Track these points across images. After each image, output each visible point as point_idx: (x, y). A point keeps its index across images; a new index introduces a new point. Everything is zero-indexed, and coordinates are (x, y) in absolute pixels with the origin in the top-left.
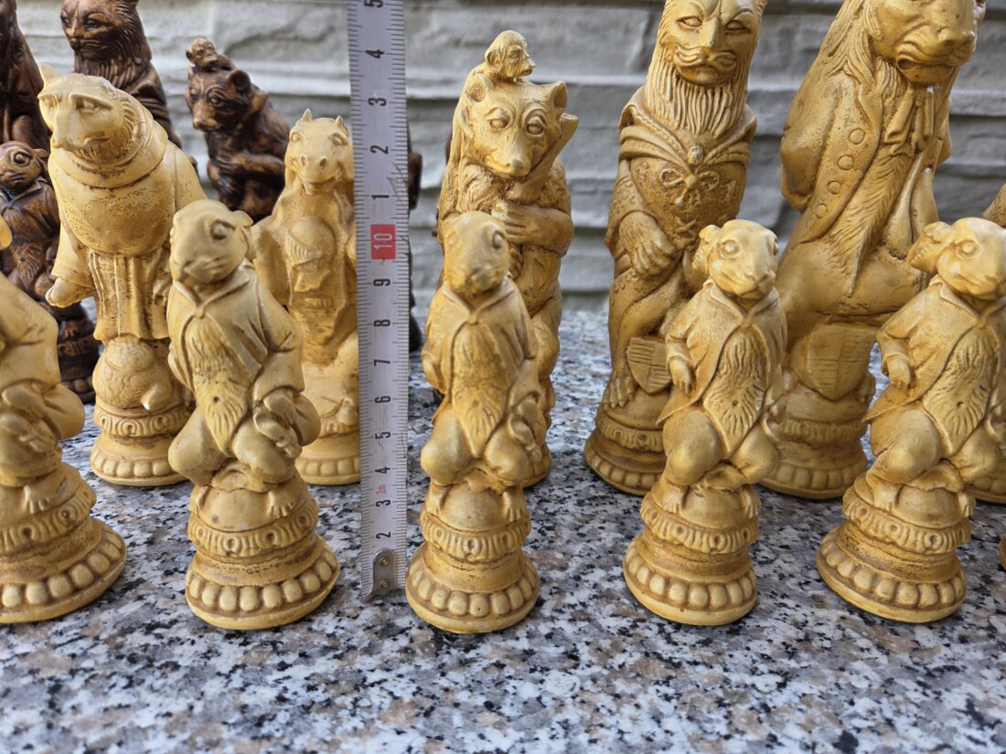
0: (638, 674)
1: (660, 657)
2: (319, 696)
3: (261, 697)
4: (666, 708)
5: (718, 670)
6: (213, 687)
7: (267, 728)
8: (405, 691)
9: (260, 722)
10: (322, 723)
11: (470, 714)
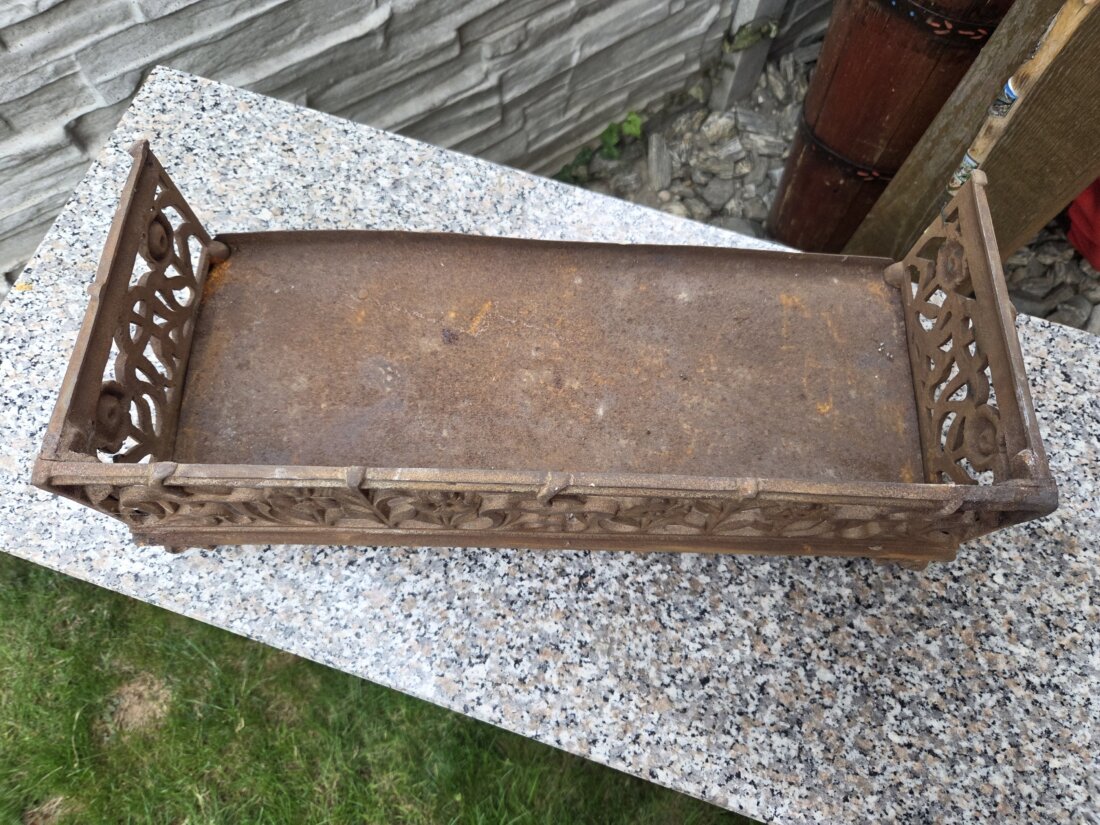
0: (648, 626)
1: (660, 621)
2: (532, 598)
3: (513, 592)
4: (650, 644)
5: (680, 634)
6: (497, 581)
7: (514, 607)
8: (562, 605)
9: (512, 603)
10: (531, 610)
11: (581, 623)
